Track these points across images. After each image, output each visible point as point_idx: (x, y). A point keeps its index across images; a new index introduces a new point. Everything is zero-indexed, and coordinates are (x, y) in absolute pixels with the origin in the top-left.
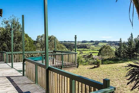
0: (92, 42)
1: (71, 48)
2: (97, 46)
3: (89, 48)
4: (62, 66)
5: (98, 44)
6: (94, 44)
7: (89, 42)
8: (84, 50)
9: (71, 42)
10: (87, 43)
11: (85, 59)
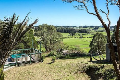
0: (92, 27)
1: (73, 33)
2: (97, 31)
3: (89, 33)
4: (30, 62)
5: (98, 29)
6: (94, 29)
7: (90, 27)
8: (84, 35)
9: (73, 27)
10: (88, 28)
11: (57, 53)
